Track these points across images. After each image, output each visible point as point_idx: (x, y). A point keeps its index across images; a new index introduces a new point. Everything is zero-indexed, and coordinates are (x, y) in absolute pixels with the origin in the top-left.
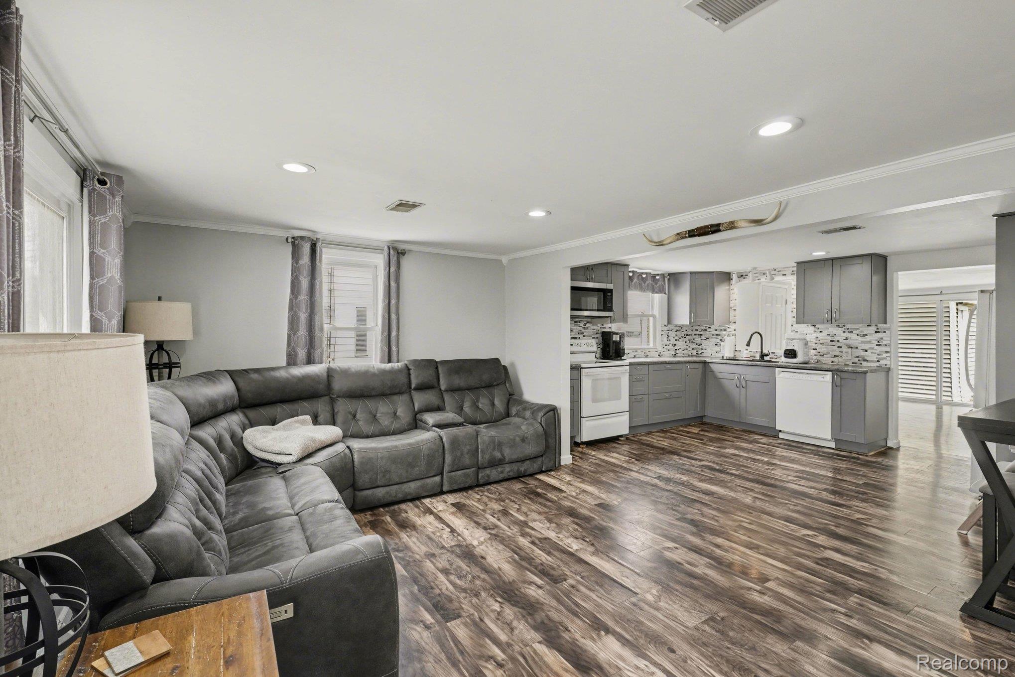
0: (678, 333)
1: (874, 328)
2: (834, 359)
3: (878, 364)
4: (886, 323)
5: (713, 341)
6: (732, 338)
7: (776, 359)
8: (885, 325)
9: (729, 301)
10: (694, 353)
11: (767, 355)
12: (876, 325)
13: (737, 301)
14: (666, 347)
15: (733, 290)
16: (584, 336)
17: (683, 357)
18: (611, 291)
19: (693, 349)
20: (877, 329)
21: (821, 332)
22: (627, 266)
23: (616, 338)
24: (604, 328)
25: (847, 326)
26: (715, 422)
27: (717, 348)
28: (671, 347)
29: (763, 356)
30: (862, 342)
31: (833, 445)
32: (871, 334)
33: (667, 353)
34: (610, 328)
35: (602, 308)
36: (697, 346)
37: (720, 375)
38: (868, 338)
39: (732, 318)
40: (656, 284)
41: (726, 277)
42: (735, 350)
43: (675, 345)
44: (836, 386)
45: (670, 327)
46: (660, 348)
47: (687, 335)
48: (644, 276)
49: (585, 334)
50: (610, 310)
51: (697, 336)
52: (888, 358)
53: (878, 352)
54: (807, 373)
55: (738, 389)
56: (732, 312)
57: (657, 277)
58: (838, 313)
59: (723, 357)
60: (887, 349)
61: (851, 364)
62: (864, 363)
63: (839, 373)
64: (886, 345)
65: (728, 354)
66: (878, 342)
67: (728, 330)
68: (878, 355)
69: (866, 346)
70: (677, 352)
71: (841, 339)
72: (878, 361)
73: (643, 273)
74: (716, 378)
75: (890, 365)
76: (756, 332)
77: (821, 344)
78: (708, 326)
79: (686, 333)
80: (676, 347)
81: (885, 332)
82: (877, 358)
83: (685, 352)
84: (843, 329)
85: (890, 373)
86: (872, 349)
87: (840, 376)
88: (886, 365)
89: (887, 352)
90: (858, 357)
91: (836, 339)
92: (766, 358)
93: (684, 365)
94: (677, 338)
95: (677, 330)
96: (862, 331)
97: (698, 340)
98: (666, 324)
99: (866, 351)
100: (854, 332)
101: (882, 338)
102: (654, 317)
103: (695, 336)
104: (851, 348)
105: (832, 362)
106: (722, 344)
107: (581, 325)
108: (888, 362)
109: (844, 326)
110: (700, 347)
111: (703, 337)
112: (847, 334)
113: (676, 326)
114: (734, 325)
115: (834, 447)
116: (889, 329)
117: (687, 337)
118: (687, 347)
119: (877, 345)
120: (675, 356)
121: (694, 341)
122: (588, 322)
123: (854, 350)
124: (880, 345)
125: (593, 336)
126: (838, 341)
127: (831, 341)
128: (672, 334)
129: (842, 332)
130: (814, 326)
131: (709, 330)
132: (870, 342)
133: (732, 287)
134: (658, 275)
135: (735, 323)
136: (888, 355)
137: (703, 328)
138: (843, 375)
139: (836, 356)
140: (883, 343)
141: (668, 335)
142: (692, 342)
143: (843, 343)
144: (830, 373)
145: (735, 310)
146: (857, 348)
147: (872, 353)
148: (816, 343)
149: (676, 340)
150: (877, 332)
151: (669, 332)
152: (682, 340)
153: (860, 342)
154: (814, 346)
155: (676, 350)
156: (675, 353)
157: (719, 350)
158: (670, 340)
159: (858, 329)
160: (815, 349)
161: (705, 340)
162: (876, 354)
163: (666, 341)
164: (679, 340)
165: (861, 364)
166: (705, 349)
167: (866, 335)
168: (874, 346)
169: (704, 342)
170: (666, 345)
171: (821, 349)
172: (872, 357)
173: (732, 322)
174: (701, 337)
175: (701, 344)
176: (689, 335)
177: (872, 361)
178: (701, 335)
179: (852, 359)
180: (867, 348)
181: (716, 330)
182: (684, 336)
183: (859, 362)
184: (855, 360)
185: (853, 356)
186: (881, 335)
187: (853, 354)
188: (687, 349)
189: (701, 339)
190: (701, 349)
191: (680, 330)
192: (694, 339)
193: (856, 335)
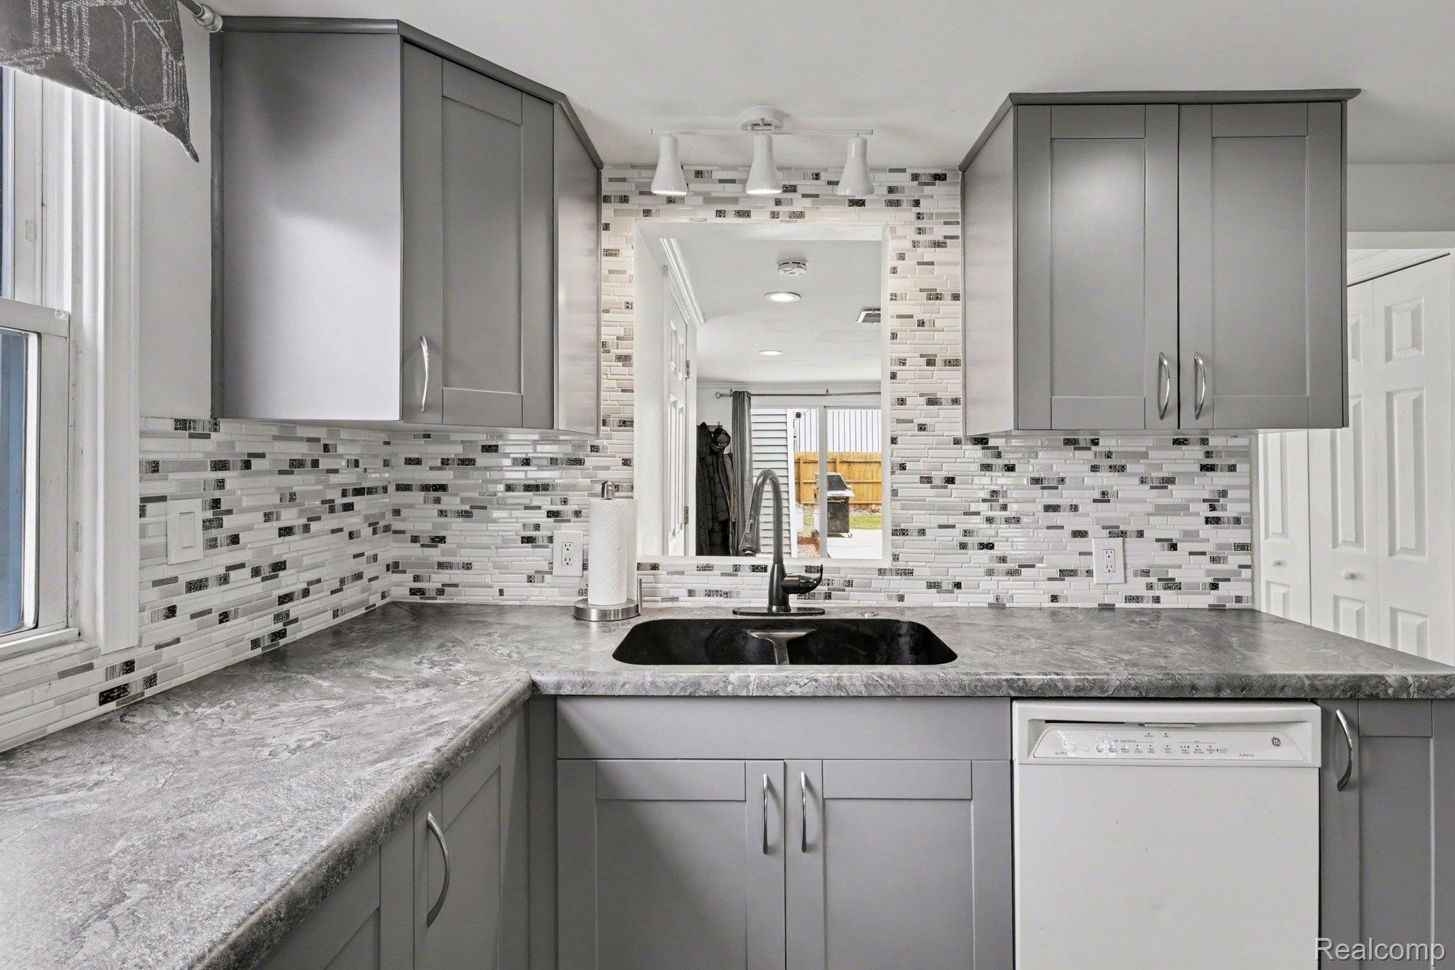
0: (299, 482)
1: (1194, 453)
2: (1056, 587)
3: (1211, 598)
5: (512, 521)
12: (1204, 442)
13: (634, 317)
15: (610, 253)
19: (394, 567)
20: (1208, 454)
21: (1010, 468)
25: (1106, 444)
27: (534, 558)
28: (245, 588)
30: (1161, 510)
32: (1189, 476)
36: (415, 551)
38: (1178, 493)
39: (610, 399)
43: (279, 566)
45: (231, 438)
47: (359, 492)
51: (418, 496)
52: (1246, 573)
53: (1209, 547)
56: (612, 368)
58: (1205, 374)
60: (1241, 536)
61: (1120, 604)
62: (1170, 600)
64: (1237, 521)
66: (1213, 508)
67: (591, 461)
68: (1214, 560)
69: (1171, 527)
70: (294, 608)
71: (1083, 498)
72: (1214, 586)
75: (1250, 597)
77: (1007, 521)
78: (483, 439)
79: (349, 478)
80: (289, 581)
81: (1232, 468)
82: (1208, 573)
84: (1088, 455)
86: (1191, 535)
88: (1239, 599)
89: (1243, 547)
90: (1146, 573)
91: (1065, 497)
94: (290, 517)
95: (296, 464)
96: (1160, 467)
97: (422, 517)
98: (200, 410)
99: (1174, 547)
100: (1129, 468)
101: (1224, 494)
103: (404, 497)
104: (1123, 534)
105: (1054, 598)
106: (564, 532)
108: (1244, 591)
110: (435, 554)
111: (451, 502)
112: (1106, 479)
113: (287, 430)
114: (621, 435)
116: (1244, 456)
117: (359, 502)
119: (1208, 521)
121: (397, 525)
123: (1132, 542)
124: (1217, 520)
126: (1074, 508)
127: (1050, 508)
129: (1087, 468)
131: (483, 460)
132: (1182, 509)
133: (608, 241)
135: (626, 423)
136: (1244, 558)
137: (455, 451)
139: (1065, 573)
140: (1231, 509)
141: (216, 503)
142: (387, 528)
143: (1090, 517)
144: (1315, 710)
145: (625, 359)
146: (1140, 534)
147: (1191, 553)
148: (990, 520)
149: (286, 531)
150: (1206, 468)
151: (220, 475)
152: (330, 522)
153: (1150, 509)
154: (986, 533)
155: (285, 598)
156: (279, 626)
157: (546, 568)
158: (235, 540)
159: (1145, 455)
160: (990, 546)
161: (466, 515)
162: (1207, 558)
163: (198, 551)
164: (306, 528)
165: (1157, 600)
166: (468, 566)
167: (1171, 480)
168: (1197, 523)
169: (455, 529)
170: (196, 586)
171: (1013, 542)
172: (1194, 571)
173: (614, 419)
174: (438, 501)
175: (442, 539)
176: (371, 491)
177: (1193, 588)
178: (442, 488)
179: (1126, 582)
180: (1174, 535)
181: (527, 462)
182: (340, 501)
183: (1151, 593)
184: (1137, 586)
185: (1130, 573)
186: (1219, 480)
187: (1128, 561)
188: (358, 576)
189: (442, 513)
190: (441, 565)
191: (315, 464)
192: (397, 512)
193: (1137, 481)
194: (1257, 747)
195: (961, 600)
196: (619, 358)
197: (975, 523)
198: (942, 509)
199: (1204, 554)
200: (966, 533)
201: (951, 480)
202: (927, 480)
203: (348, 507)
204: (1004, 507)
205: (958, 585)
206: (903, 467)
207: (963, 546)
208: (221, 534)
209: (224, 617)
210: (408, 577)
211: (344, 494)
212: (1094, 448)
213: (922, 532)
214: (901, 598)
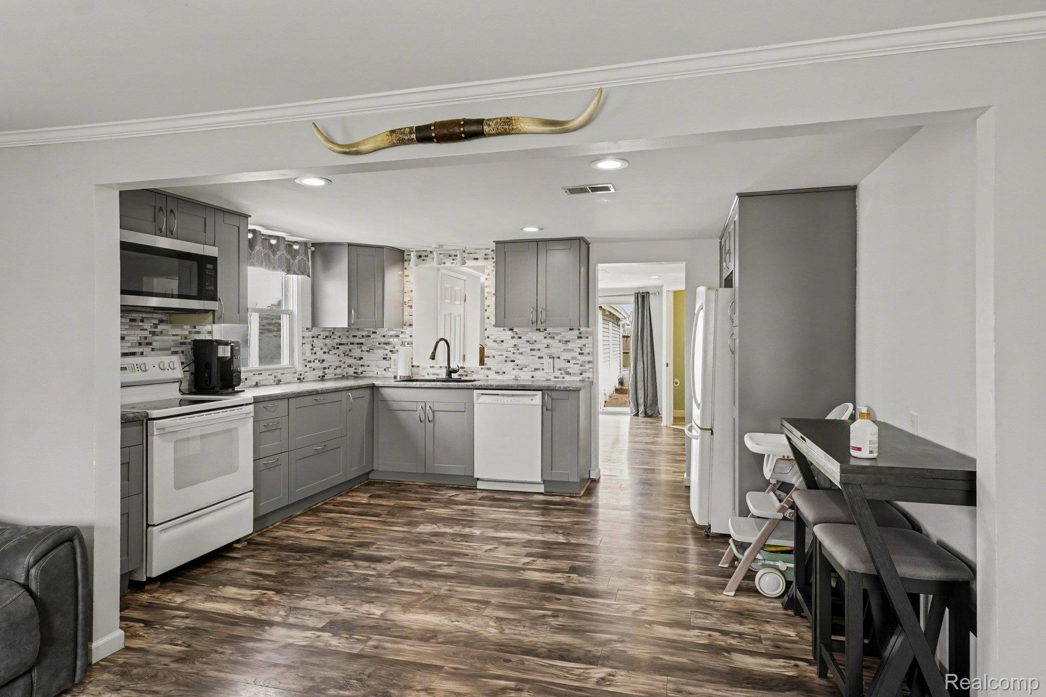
0: (327, 341)
1: (576, 333)
2: (533, 374)
3: (580, 378)
4: (588, 327)
5: (380, 353)
6: (408, 347)
7: (467, 375)
8: (588, 329)
9: (403, 292)
10: (351, 371)
11: (455, 371)
12: (579, 329)
13: (413, 294)
14: (309, 365)
15: (407, 276)
16: (153, 350)
17: (335, 379)
18: (213, 260)
19: (350, 366)
20: (580, 333)
21: (520, 338)
22: (247, 216)
23: (224, 352)
24: (198, 333)
25: (549, 330)
26: (389, 478)
27: (386, 364)
28: (317, 364)
29: (450, 372)
30: (565, 350)
31: (541, 489)
32: (573, 340)
33: (311, 375)
34: (210, 333)
35: (194, 292)
36: (355, 361)
37: (395, 406)
38: (570, 346)
39: (406, 318)
40: (294, 258)
41: (399, 256)
42: (412, 366)
43: (323, 361)
44: (547, 410)
45: (315, 331)
46: (299, 366)
47: (340, 344)
48: (273, 242)
49: (155, 345)
50: (214, 298)
51: (356, 346)
52: (591, 370)
53: (580, 362)
54: (513, 395)
55: (423, 424)
56: (407, 309)
57: (296, 247)
58: (544, 313)
59: (395, 377)
60: (589, 358)
61: (554, 379)
62: (567, 378)
63: (549, 393)
64: (589, 354)
65: (402, 372)
66: (581, 350)
67: (401, 336)
68: (581, 366)
69: (568, 356)
70: (327, 371)
71: (542, 347)
72: (581, 374)
73: (271, 236)
74: (391, 411)
75: (593, 377)
76: (441, 339)
77: (520, 353)
78: (372, 330)
79: (338, 341)
80: (325, 364)
81: (587, 337)
82: (579, 370)
83: (339, 371)
84: (544, 333)
85: (593, 387)
86: (574, 358)
87: (551, 397)
88: (589, 378)
89: (589, 362)
90: (560, 370)
91: (536, 346)
92: (454, 376)
93: (344, 393)
94: (325, 349)
95: (327, 337)
96: (564, 337)
97: (357, 352)
98: (310, 326)
99: (569, 362)
100: (556, 338)
101: (585, 345)
102: (290, 313)
103: (350, 347)
104: (553, 358)
105: (533, 377)
106: (393, 356)
107: (147, 325)
108: (590, 375)
109: (545, 330)
110: (360, 362)
111: (364, 348)
112: (548, 341)
113: (325, 329)
114: (409, 329)
115: (543, 491)
116: (591, 333)
117: (341, 347)
118: (341, 364)
119: (579, 354)
120: (322, 378)
121: (350, 354)
122: (161, 321)
123: (556, 360)
124: (582, 354)
125: (173, 349)
126: (539, 350)
127: (532, 350)
128: (318, 343)
129: (543, 337)
130: (512, 330)
131: (373, 336)
132: (572, 350)
133: (406, 272)
134: (296, 243)
135: (411, 325)
136: (591, 365)
137: (365, 333)
138: (554, 394)
139: (536, 369)
140: (586, 351)
141: (312, 345)
142: (348, 355)
143: (544, 352)
144: (540, 393)
145: (411, 307)
146: (559, 358)
147: (574, 364)
148: (514, 353)
149: (325, 353)
150: (579, 338)
151: (313, 339)
152: (333, 352)
153: (562, 350)
154: (512, 357)
155: (325, 368)
156: (323, 374)
157: (389, 366)
158: (315, 353)
159: (560, 334)
160: (513, 361)
161: (368, 351)
162: (579, 365)
163: (310, 355)
164: (329, 353)
165: (564, 378)
166: (368, 366)
167: (569, 341)
168: (576, 354)
169: (365, 355)
170: (310, 362)
171: (520, 360)
172: (575, 369)
173: (407, 324)
174: (361, 347)
175: (362, 358)
176: (343, 344)
177: (575, 374)
178: (362, 344)
179: (554, 372)
180: (569, 358)
181: (384, 336)
182: (336, 346)
183: (562, 376)
184: (557, 373)
185: (556, 369)
186: (583, 341)
187: (555, 366)
188: (340, 367)
189: (362, 351)
190: (362, 366)
191: (330, 337)
192: (350, 351)
193: (558, 341)
194: (527, 400)
195: (505, 377)
196: (409, 306)
197: (510, 354)
198: (500, 350)
199: (578, 364)
200: (507, 357)
201: (502, 341)
202: (495, 341)
203: (338, 348)
204: (518, 349)
205: (504, 373)
206: (488, 337)
207: (506, 361)
208: (314, 352)
209: (314, 369)
210: (353, 369)
211: (337, 344)
212: (545, 332)
213: (494, 357)
214: (487, 376)
